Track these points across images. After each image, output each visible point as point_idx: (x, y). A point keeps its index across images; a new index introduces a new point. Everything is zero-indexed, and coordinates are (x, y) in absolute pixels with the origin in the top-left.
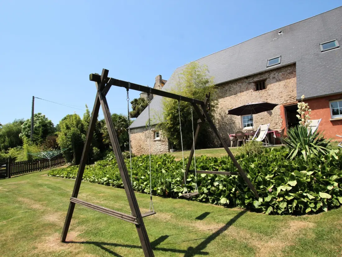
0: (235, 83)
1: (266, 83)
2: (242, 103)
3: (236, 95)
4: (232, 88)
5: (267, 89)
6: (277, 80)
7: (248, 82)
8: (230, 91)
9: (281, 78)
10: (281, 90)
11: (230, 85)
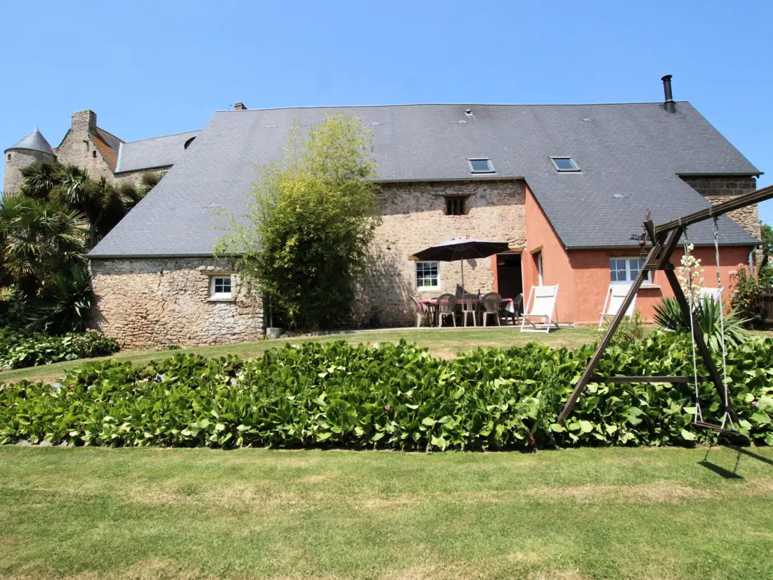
0: (407, 190)
1: (467, 202)
2: (419, 233)
3: (408, 215)
4: (398, 198)
5: (469, 215)
6: (488, 203)
7: (433, 193)
8: (394, 203)
9: (495, 200)
10: (494, 222)
11: (395, 190)
